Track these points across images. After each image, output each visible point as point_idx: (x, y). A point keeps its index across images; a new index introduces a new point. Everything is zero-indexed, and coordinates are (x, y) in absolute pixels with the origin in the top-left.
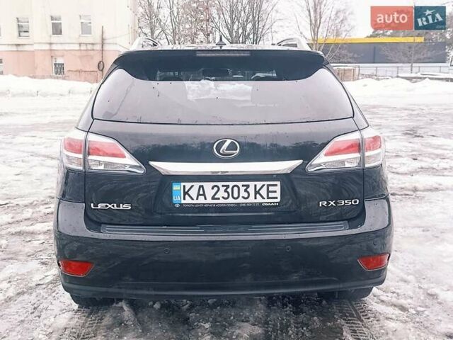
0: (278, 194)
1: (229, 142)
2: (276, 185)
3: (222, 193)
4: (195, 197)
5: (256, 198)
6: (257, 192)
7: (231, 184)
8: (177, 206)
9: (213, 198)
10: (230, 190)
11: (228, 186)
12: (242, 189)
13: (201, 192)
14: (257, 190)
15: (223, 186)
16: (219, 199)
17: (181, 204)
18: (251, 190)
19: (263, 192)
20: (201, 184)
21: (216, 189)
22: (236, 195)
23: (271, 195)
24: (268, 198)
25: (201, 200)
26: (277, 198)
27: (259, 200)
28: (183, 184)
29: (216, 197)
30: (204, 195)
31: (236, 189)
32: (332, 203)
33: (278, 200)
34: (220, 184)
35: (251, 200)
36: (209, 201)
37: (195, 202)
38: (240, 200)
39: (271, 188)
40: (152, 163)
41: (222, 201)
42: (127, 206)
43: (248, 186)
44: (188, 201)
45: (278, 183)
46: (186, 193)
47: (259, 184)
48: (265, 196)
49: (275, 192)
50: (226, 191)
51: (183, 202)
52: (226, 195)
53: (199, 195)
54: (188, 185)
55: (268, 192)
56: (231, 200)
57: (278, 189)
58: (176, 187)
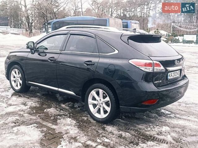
1: (177, 61)
3: (174, 75)
7: (175, 72)
23: (179, 74)
28: (169, 73)
35: (177, 76)
51: (169, 78)
53: (171, 76)
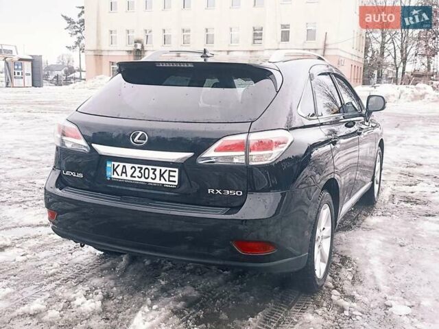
0: (176, 179)
1: (141, 133)
2: (175, 171)
3: (137, 174)
4: (120, 173)
5: (160, 180)
6: (161, 175)
7: (144, 167)
8: (109, 179)
9: (132, 176)
10: (142, 171)
11: (141, 168)
12: (151, 171)
13: (124, 171)
14: (162, 173)
15: (138, 168)
16: (135, 177)
17: (111, 178)
18: (157, 173)
19: (166, 176)
20: (124, 164)
21: (133, 169)
22: (147, 176)
23: (171, 179)
24: (169, 181)
25: (124, 177)
26: (175, 182)
27: (163, 182)
28: (113, 163)
29: (134, 175)
30: (126, 173)
31: (147, 171)
32: (219, 191)
33: (176, 184)
34: (136, 166)
35: (157, 181)
36: (129, 178)
37: (120, 177)
38: (149, 180)
39: (172, 174)
40: (93, 145)
41: (137, 179)
42: (80, 175)
43: (155, 170)
44: (115, 176)
45: (177, 170)
46: (115, 170)
47: (163, 169)
48: (167, 179)
49: (174, 176)
50: (140, 172)
51: (113, 176)
52: (140, 175)
53: (122, 172)
54: (116, 164)
55: (169, 176)
56: (143, 179)
57: (176, 174)
58: (109, 165)
